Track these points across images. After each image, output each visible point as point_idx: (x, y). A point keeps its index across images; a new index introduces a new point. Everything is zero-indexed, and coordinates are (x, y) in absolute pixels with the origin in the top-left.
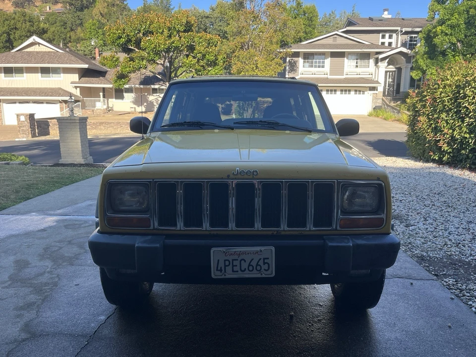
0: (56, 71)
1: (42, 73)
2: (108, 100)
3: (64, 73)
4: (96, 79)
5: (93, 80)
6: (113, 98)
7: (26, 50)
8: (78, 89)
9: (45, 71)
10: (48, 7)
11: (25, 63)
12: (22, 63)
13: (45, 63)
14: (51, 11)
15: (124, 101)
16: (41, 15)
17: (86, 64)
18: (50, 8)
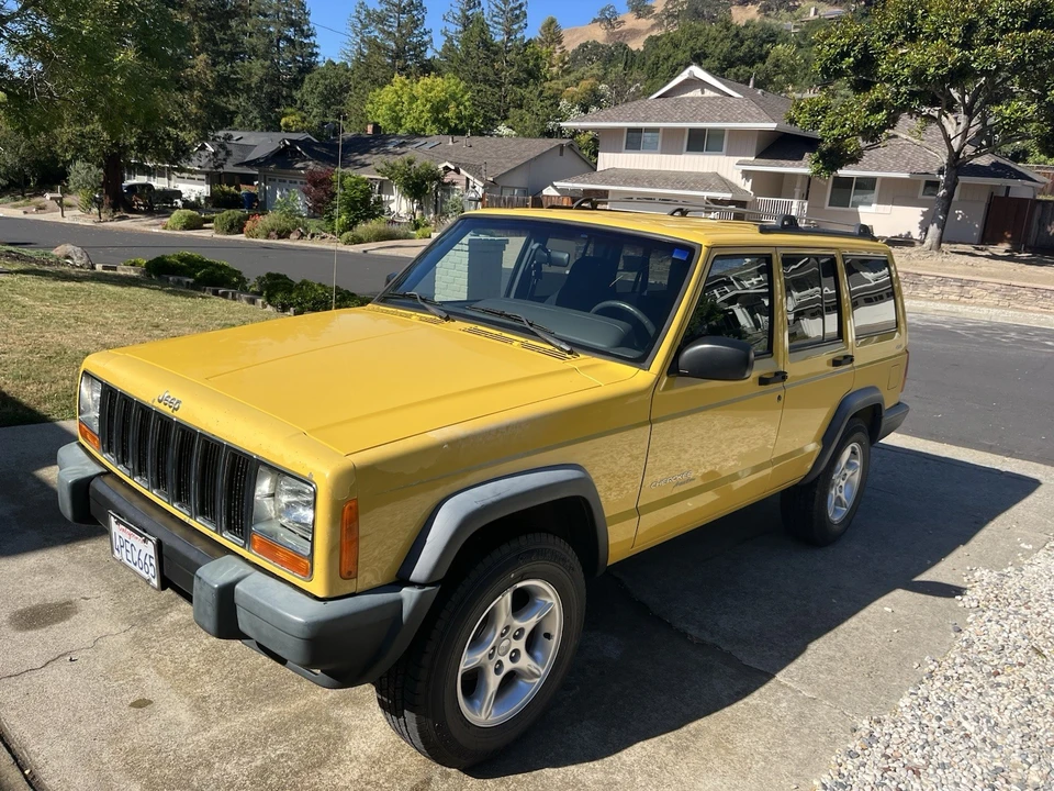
3: (730, 140)
8: (750, 177)
10: (813, 10)
11: (661, 121)
12: (656, 121)
13: (695, 121)
14: (817, 16)
15: (850, 208)
16: (795, 27)
17: (774, 121)
18: (816, 11)
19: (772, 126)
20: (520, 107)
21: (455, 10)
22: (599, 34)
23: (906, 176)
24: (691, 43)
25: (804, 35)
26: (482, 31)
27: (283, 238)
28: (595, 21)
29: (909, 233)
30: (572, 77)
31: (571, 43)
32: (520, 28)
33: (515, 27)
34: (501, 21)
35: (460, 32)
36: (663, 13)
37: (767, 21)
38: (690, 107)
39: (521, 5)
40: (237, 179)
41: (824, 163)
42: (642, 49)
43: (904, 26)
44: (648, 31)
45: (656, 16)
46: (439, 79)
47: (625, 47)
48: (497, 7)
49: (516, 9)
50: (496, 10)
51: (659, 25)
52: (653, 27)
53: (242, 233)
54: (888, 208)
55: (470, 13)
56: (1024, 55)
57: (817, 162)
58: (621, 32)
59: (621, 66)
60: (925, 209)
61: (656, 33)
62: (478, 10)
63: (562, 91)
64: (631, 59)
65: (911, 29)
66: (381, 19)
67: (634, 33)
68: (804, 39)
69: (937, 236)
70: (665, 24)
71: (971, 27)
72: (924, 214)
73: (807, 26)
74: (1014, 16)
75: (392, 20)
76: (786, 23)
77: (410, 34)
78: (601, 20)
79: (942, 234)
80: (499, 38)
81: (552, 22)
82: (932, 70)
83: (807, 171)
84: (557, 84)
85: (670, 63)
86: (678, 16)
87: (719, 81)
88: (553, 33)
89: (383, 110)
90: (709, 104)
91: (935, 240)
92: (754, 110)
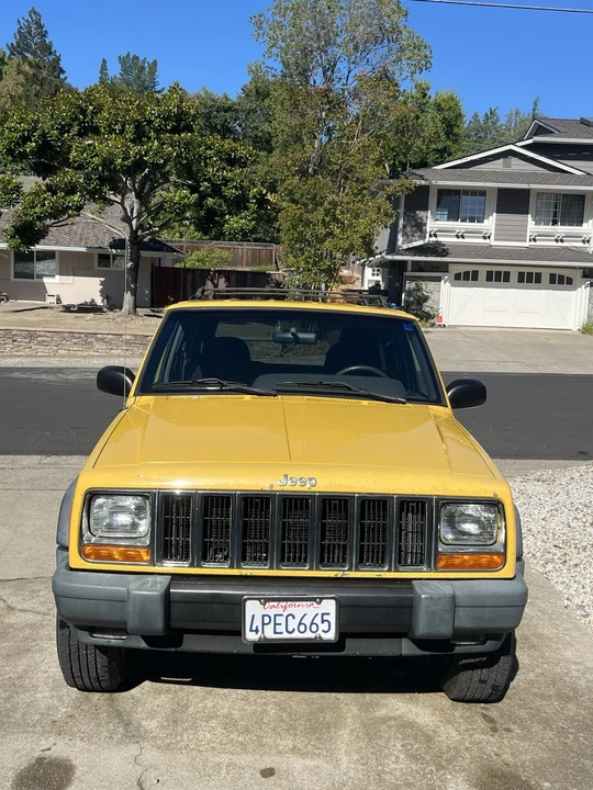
15: (35, 280)
23: (84, 250)
29: (93, 300)
41: (21, 237)
43: (77, 119)
54: (70, 279)
56: (182, 153)
60: (102, 279)
65: (83, 122)
69: (132, 302)
71: (138, 126)
72: (102, 283)
74: (165, 119)
79: (135, 300)
82: (120, 161)
91: (131, 306)
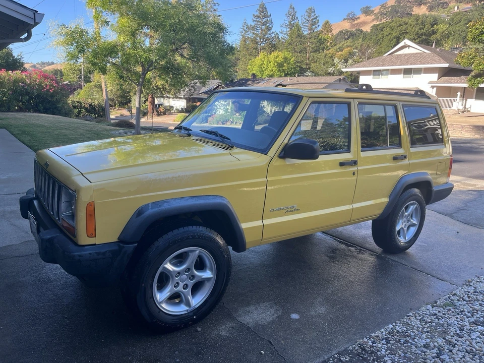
0: (418, 71)
1: (404, 74)
2: (466, 100)
3: (425, 73)
4: (456, 78)
5: (452, 79)
6: (472, 98)
7: (396, 54)
8: (435, 89)
9: (408, 72)
10: (456, 7)
11: (391, 66)
12: (388, 66)
13: (408, 65)
14: (458, 10)
16: (448, 16)
17: (448, 63)
18: (458, 7)
19: (446, 65)
20: (316, 62)
21: (286, 22)
22: (347, 26)
24: (400, 28)
25: (452, 19)
26: (298, 30)
27: (224, 124)
28: (345, 19)
30: (337, 47)
31: (335, 31)
32: (316, 27)
33: (314, 27)
34: (307, 25)
35: (289, 31)
36: (378, 13)
37: (433, 13)
38: (404, 58)
39: (317, 17)
40: (196, 100)
42: (369, 31)
44: (371, 22)
45: (376, 15)
46: (280, 53)
47: (362, 31)
48: (305, 19)
49: (314, 19)
50: (305, 20)
51: (377, 18)
52: (373, 20)
53: (207, 123)
55: (292, 23)
57: (470, 80)
58: (357, 24)
59: (361, 40)
61: (375, 23)
62: (296, 21)
63: (336, 54)
64: (365, 36)
66: (253, 28)
67: (365, 23)
68: (453, 21)
70: (380, 18)
73: (453, 15)
75: (258, 28)
76: (443, 14)
77: (266, 33)
78: (348, 19)
80: (306, 32)
81: (328, 22)
83: (465, 85)
84: (332, 51)
85: (389, 38)
86: (386, 14)
87: (420, 46)
88: (328, 27)
89: (256, 68)
90: (414, 56)
92: (437, 58)
